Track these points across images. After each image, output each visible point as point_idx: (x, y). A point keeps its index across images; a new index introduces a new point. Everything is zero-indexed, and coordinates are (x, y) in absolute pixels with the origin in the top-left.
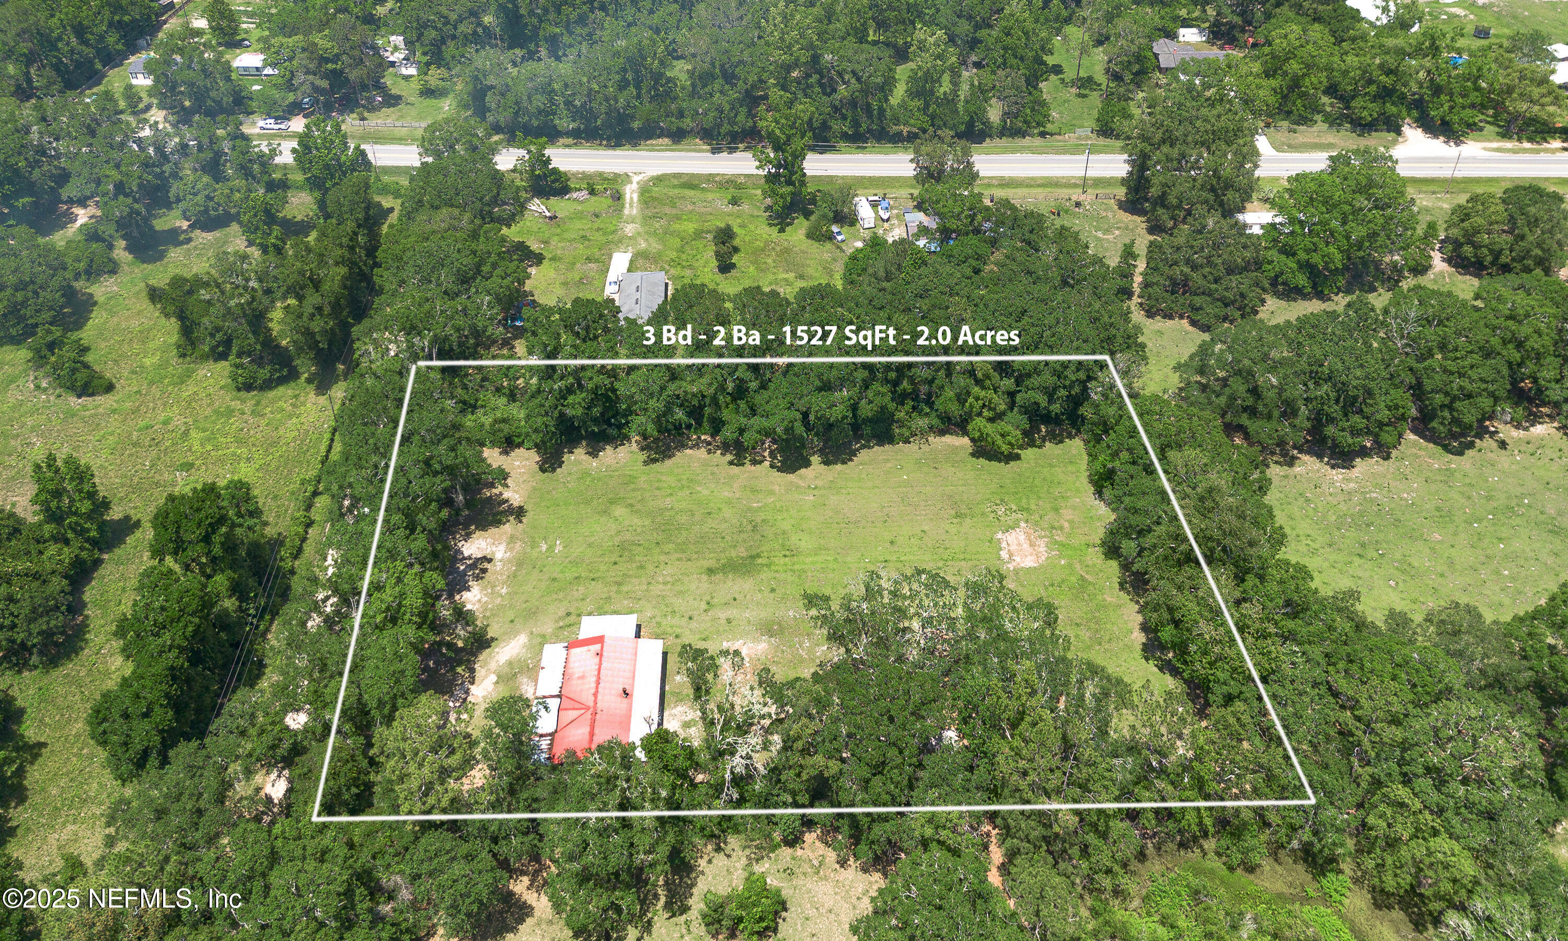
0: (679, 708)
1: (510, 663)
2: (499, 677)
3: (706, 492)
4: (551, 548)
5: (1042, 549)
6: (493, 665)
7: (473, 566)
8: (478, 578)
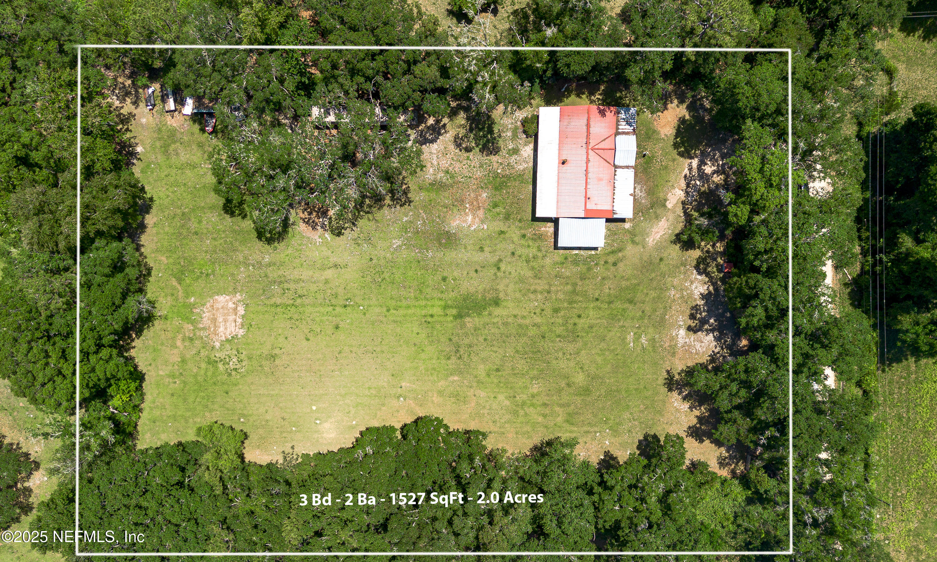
0: (521, 167)
1: (657, 217)
2: (664, 206)
3: (501, 397)
4: (637, 338)
5: (206, 315)
6: (671, 217)
7: (704, 322)
8: (696, 308)
